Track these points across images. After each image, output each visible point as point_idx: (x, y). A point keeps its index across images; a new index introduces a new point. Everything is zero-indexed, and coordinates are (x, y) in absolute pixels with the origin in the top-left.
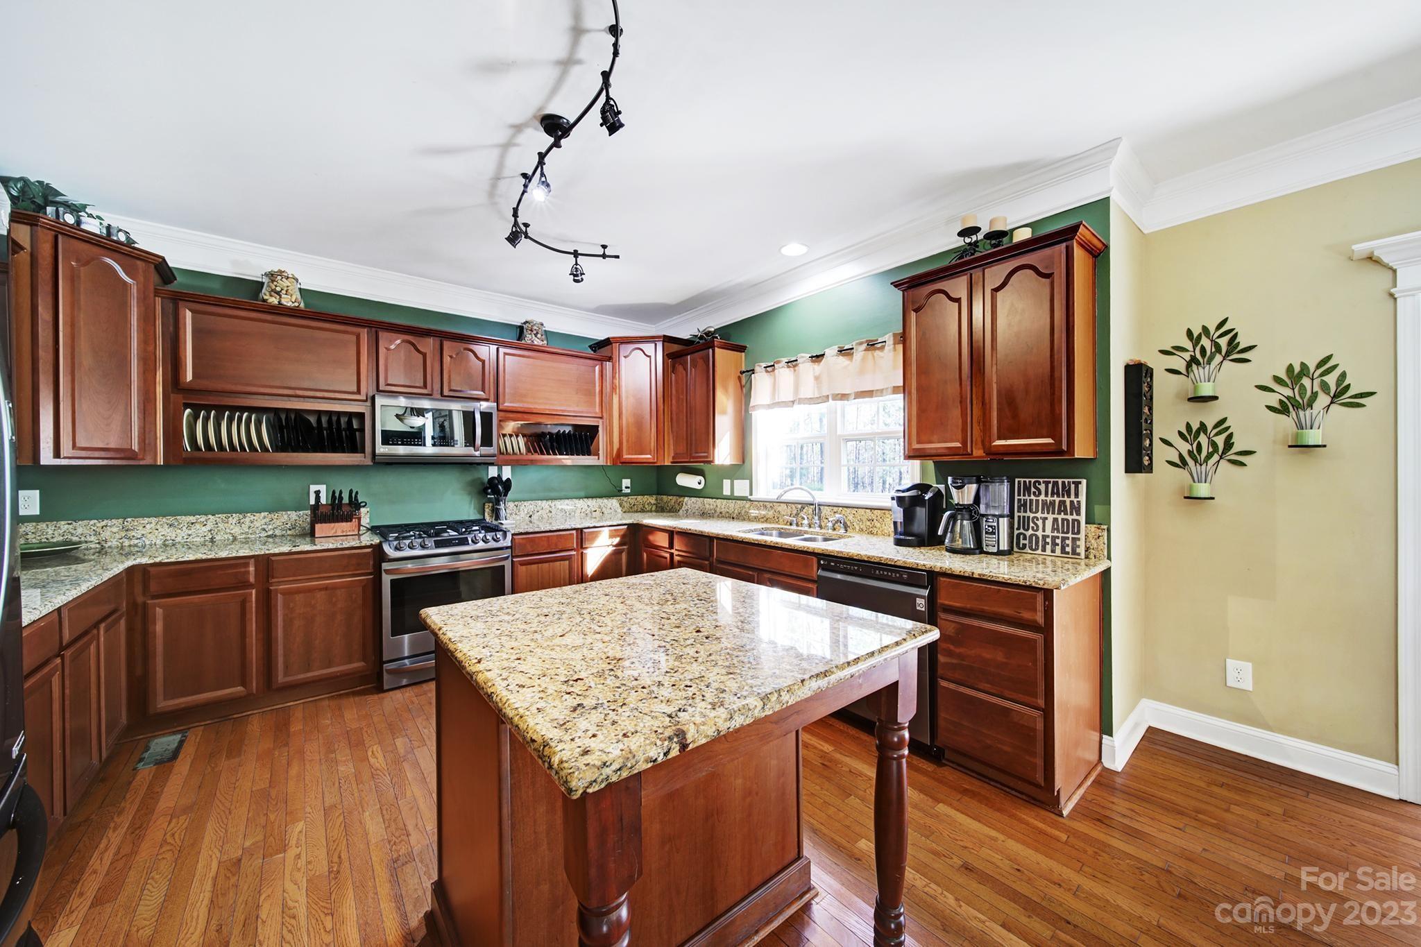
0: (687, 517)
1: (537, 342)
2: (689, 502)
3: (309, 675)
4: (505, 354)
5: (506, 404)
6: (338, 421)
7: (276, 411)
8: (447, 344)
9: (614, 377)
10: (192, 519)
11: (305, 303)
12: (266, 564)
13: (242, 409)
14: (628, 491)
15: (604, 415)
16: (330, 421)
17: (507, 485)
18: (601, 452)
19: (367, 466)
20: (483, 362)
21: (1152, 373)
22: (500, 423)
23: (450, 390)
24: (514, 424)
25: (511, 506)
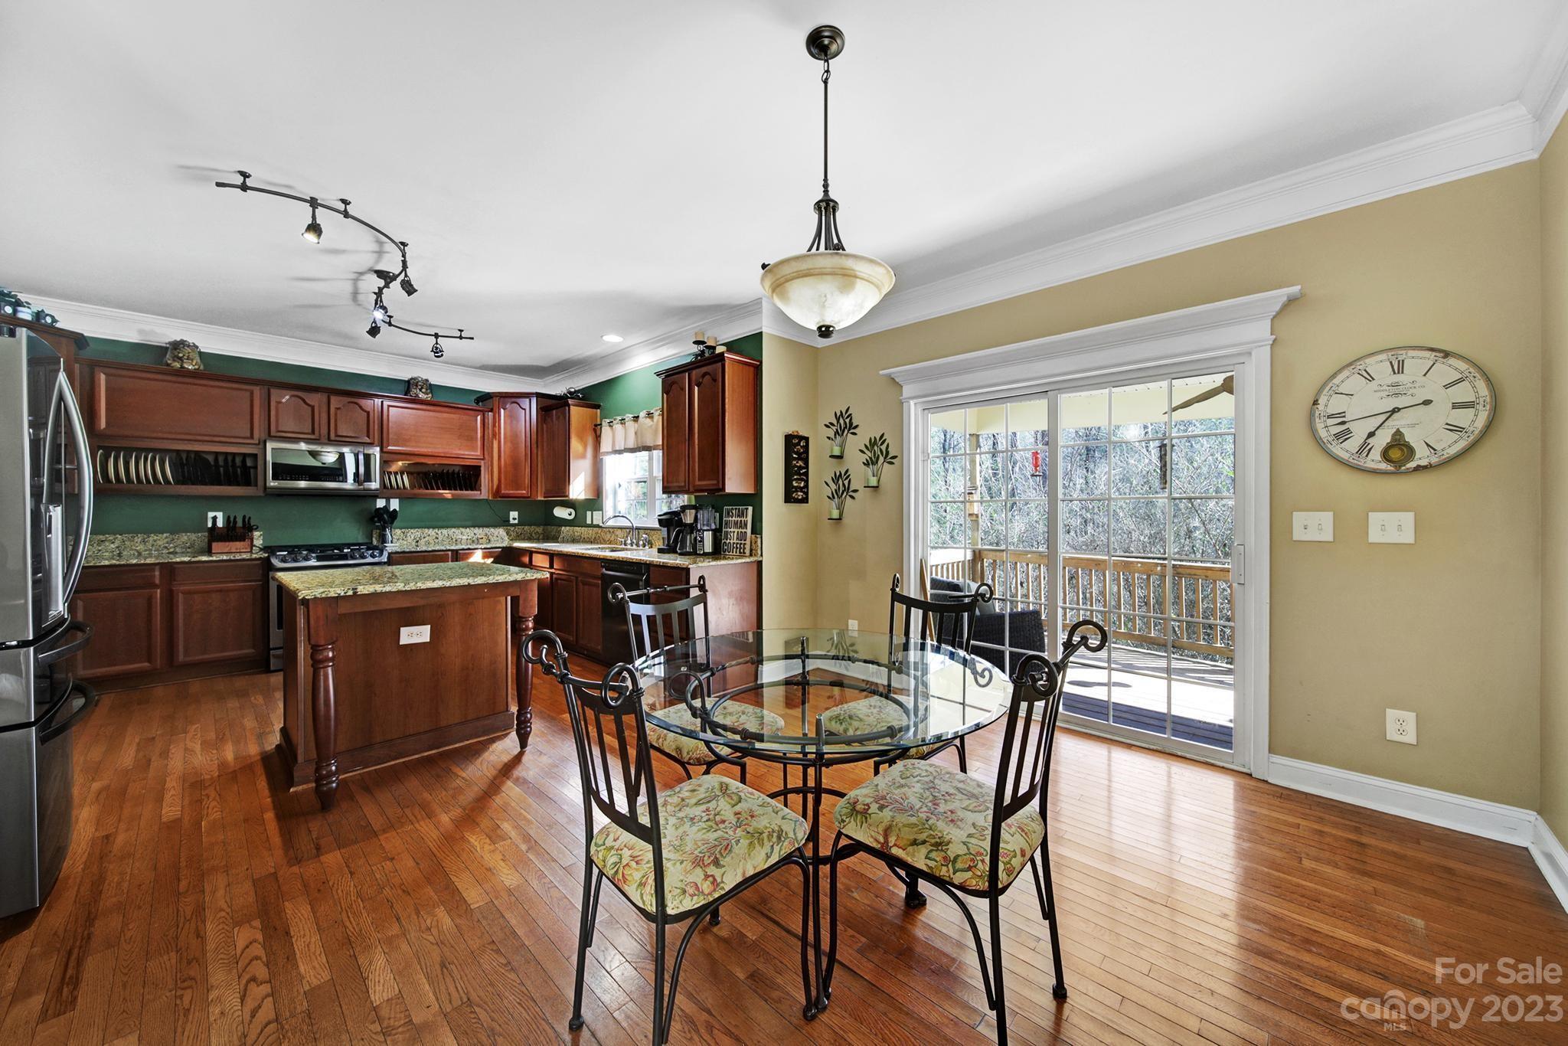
0: (563, 542)
1: (421, 396)
2: (565, 530)
3: (206, 656)
4: (389, 406)
5: (390, 448)
6: (233, 460)
7: (178, 452)
8: (333, 399)
9: (494, 426)
10: (101, 537)
11: (204, 366)
12: (170, 570)
13: (148, 450)
14: (516, 522)
15: (486, 456)
16: (226, 460)
17: (394, 515)
18: (482, 488)
19: (260, 497)
20: (368, 413)
21: (807, 439)
22: (385, 463)
23: (337, 436)
24: (400, 463)
25: (398, 531)
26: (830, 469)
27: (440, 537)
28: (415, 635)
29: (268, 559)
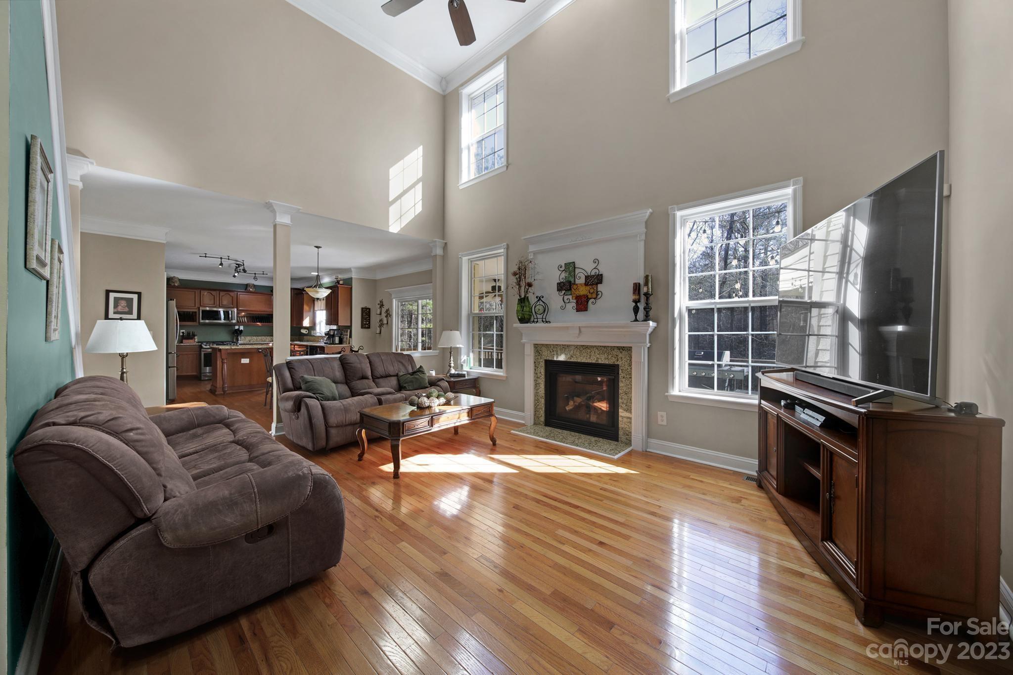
1: (251, 290)
2: (305, 337)
4: (240, 294)
5: (240, 309)
6: (189, 314)
8: (221, 293)
11: (181, 284)
16: (187, 314)
17: (241, 331)
19: (197, 326)
20: (233, 297)
21: (370, 309)
22: (238, 313)
23: (222, 305)
24: (243, 313)
25: (243, 337)
26: (378, 318)
27: (258, 340)
28: (245, 361)
29: (201, 346)
